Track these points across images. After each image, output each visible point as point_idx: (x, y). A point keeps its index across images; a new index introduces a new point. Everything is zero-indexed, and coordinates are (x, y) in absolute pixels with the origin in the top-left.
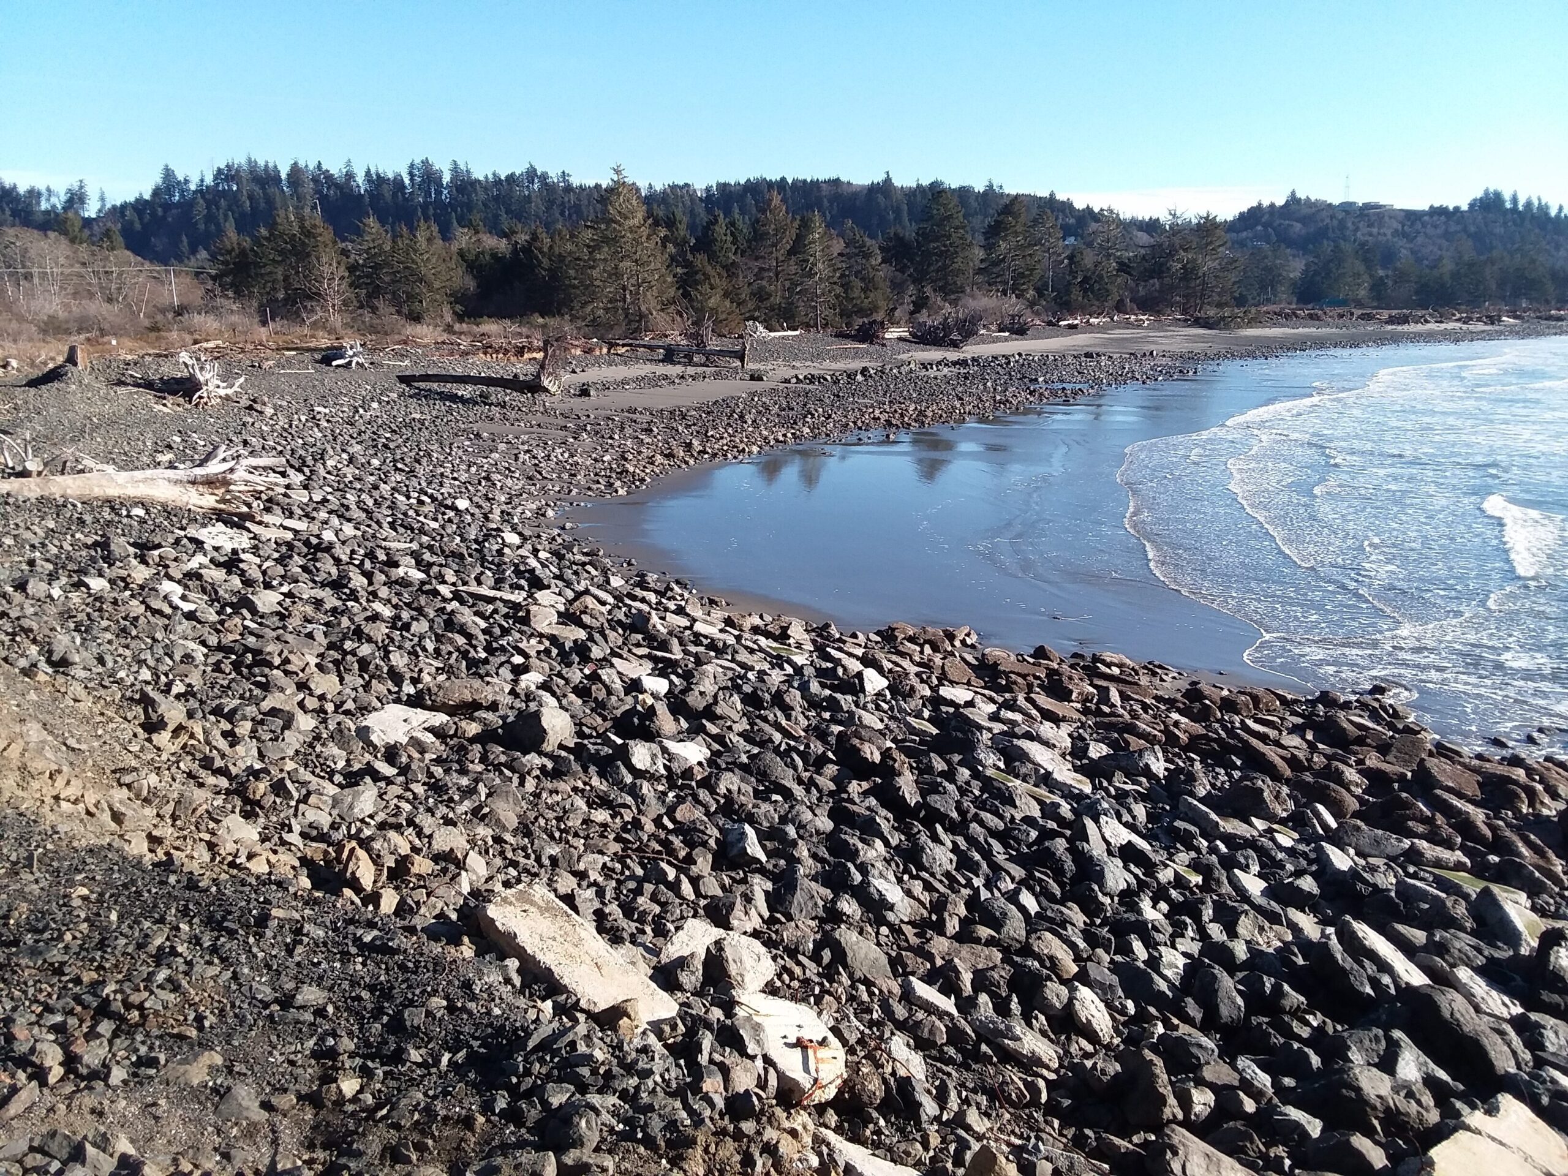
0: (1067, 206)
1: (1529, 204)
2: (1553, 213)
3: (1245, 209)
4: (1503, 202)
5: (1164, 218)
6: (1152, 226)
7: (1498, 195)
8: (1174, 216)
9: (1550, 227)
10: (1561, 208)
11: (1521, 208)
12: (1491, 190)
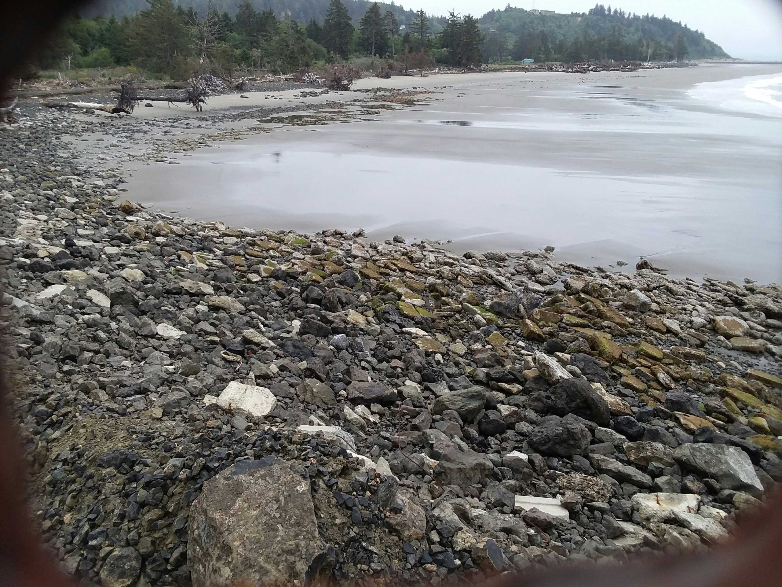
0: (401, 9)
1: (616, 11)
2: (626, 16)
3: (486, 13)
4: (605, 10)
5: (448, 16)
6: (443, 20)
7: (602, 7)
8: (452, 15)
9: (625, 22)
10: (630, 14)
11: (612, 13)
12: (599, 4)
